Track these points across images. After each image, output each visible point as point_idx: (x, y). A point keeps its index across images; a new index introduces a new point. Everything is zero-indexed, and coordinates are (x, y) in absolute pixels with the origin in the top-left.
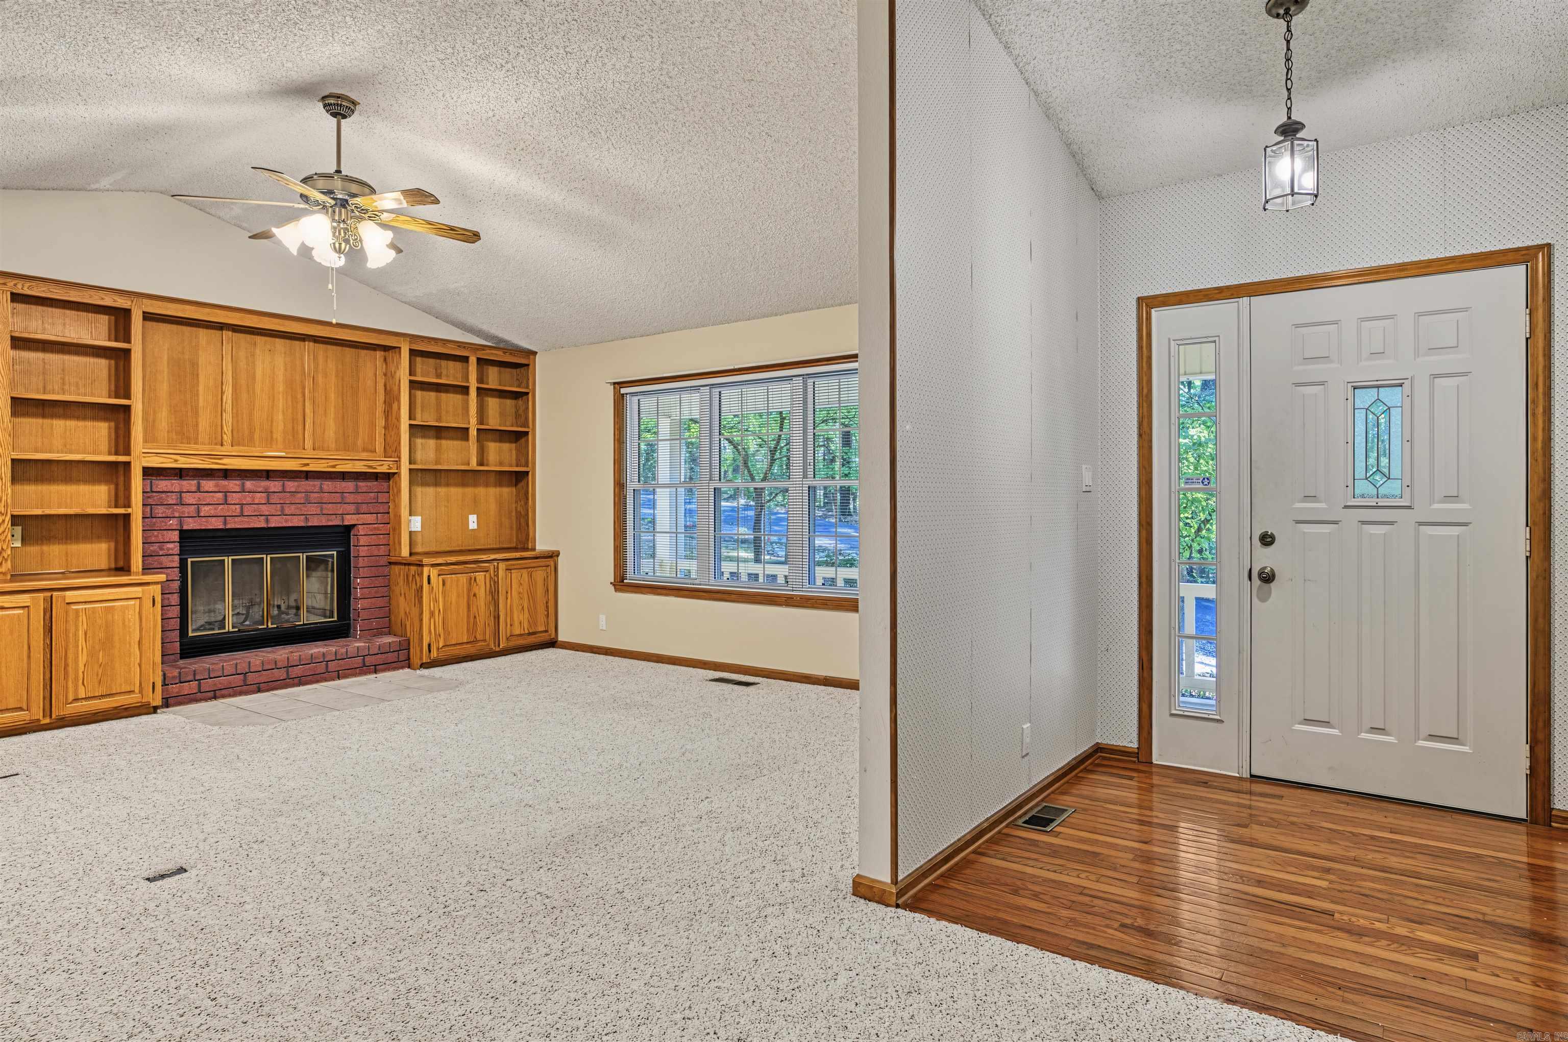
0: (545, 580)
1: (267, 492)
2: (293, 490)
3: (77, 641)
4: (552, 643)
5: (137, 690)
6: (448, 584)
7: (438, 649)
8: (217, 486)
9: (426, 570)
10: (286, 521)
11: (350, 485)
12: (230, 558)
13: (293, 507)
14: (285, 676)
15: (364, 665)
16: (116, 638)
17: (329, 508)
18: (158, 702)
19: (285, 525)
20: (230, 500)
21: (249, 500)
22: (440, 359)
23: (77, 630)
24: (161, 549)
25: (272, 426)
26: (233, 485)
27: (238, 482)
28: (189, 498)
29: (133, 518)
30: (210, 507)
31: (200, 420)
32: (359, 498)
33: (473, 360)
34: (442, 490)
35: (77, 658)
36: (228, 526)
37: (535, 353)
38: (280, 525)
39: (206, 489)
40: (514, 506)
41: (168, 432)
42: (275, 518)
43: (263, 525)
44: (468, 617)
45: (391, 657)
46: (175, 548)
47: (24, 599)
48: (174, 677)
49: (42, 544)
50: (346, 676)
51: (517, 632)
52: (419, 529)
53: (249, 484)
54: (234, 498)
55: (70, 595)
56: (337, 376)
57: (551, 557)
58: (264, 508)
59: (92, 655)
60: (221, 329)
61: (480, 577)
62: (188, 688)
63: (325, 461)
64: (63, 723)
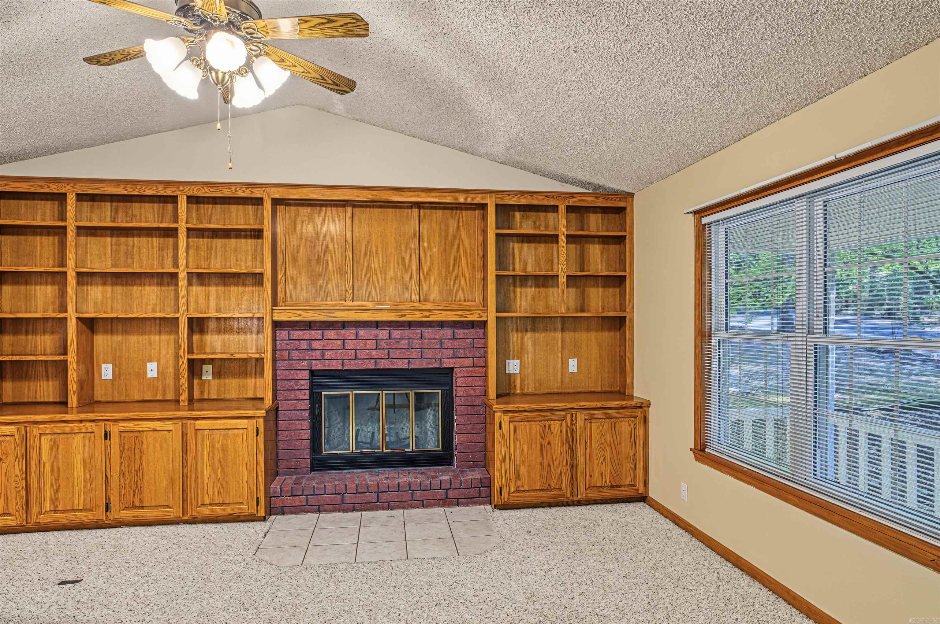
0: (633, 431)
1: (377, 340)
2: (398, 337)
3: (203, 459)
4: (643, 499)
5: (245, 502)
6: (520, 429)
7: (509, 493)
8: (337, 334)
9: (497, 416)
10: (392, 364)
11: (447, 333)
12: (354, 392)
13: (398, 351)
14: (375, 500)
15: (447, 498)
16: (230, 459)
17: (429, 353)
18: (262, 513)
19: (391, 367)
20: (347, 346)
21: (362, 346)
22: (538, 211)
23: (203, 451)
24: (297, 385)
26: (350, 333)
27: (353, 331)
28: (317, 345)
29: (265, 361)
30: (332, 352)
31: (330, 281)
32: (456, 344)
33: (562, 208)
34: (541, 336)
35: (203, 472)
36: (346, 368)
37: (632, 195)
38: (387, 367)
39: (329, 337)
40: (618, 350)
41: (307, 292)
42: (384, 361)
43: (373, 367)
44: (542, 464)
45: (473, 492)
46: (305, 384)
47: (169, 425)
48: (287, 491)
49: (224, 378)
50: (431, 506)
51: (598, 484)
52: (518, 372)
53: (362, 333)
54: (350, 344)
55: (199, 424)
56: (440, 236)
57: (640, 407)
58: (374, 353)
59: (213, 472)
60: (344, 206)
61: (555, 425)
62: (299, 501)
63: (421, 312)
64: (194, 521)
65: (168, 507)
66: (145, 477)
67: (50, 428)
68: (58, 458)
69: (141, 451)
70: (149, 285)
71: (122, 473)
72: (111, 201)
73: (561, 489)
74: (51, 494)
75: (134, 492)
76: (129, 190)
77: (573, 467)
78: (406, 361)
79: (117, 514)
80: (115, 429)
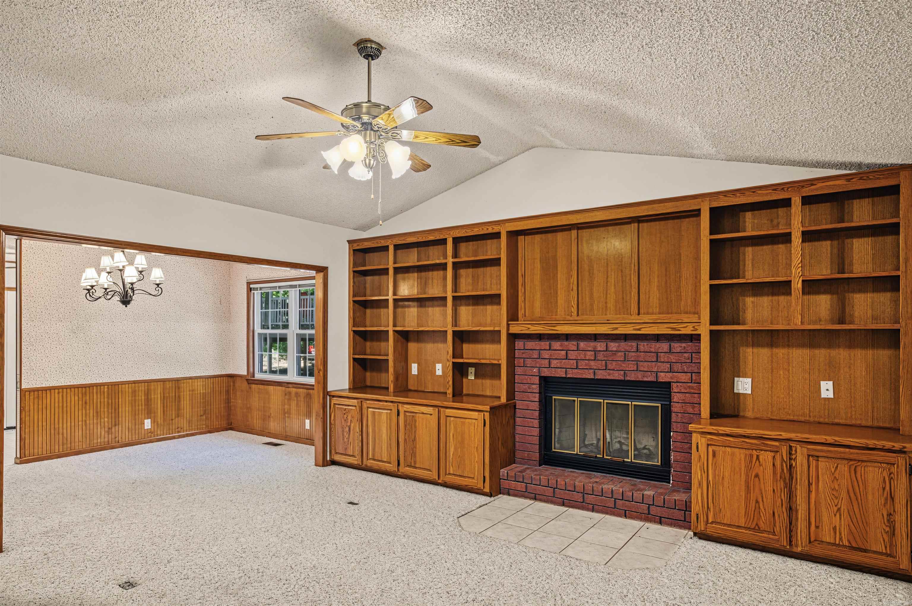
0: (887, 482)
1: (595, 351)
2: (615, 349)
3: (450, 439)
5: (475, 478)
6: (720, 455)
7: (707, 523)
8: (561, 346)
9: (695, 436)
11: (664, 346)
12: (579, 399)
13: (614, 363)
16: (466, 442)
17: (644, 366)
18: (487, 490)
19: (608, 377)
20: (570, 356)
21: (582, 356)
24: (529, 388)
25: (606, 298)
26: (571, 345)
27: (575, 343)
28: (545, 354)
29: (502, 366)
30: (557, 361)
31: (559, 298)
32: (673, 358)
34: (781, 352)
35: (450, 449)
36: (568, 376)
38: (605, 378)
39: (555, 348)
42: (601, 371)
46: (536, 388)
50: (633, 518)
51: (830, 540)
52: (749, 392)
53: (582, 344)
54: (572, 355)
55: (449, 412)
56: (660, 247)
57: (901, 452)
58: (592, 363)
59: (456, 449)
60: (570, 230)
61: (766, 457)
62: (519, 486)
63: (633, 325)
64: (445, 485)
65: (429, 470)
66: (417, 446)
68: (376, 424)
69: (415, 427)
71: (406, 440)
72: (417, 247)
73: (774, 533)
74: (372, 447)
75: (412, 455)
77: (791, 510)
78: (622, 372)
79: (403, 468)
80: (403, 408)
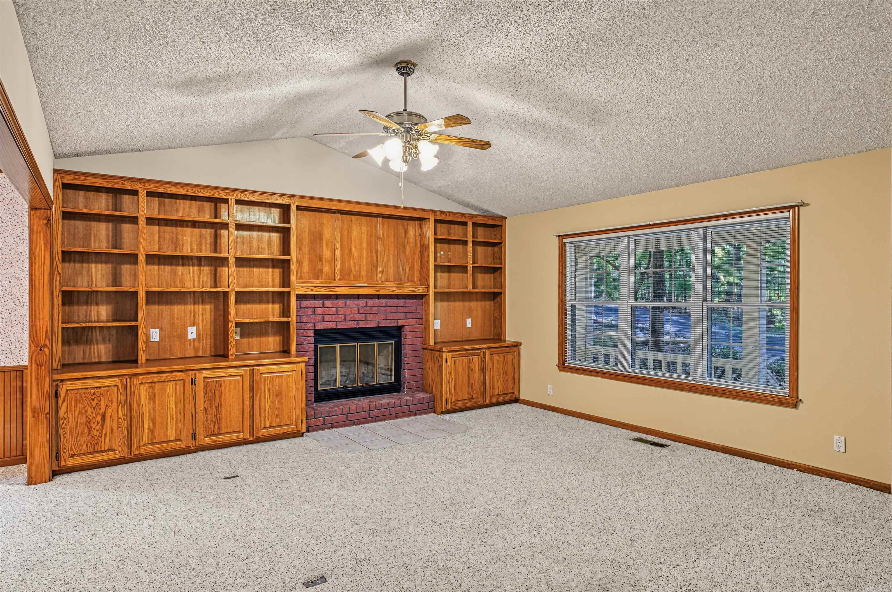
0: (513, 361)
1: (358, 307)
2: (371, 305)
3: (265, 395)
4: (517, 400)
5: (294, 424)
6: (457, 362)
7: (451, 403)
8: (332, 303)
9: (445, 354)
10: (368, 324)
11: (401, 302)
12: (339, 345)
13: (371, 315)
14: (367, 416)
15: (410, 411)
16: (284, 394)
17: (390, 316)
18: (304, 430)
19: (367, 326)
20: (339, 312)
21: (349, 312)
22: (451, 224)
23: (265, 388)
24: (305, 340)
25: (360, 268)
26: (340, 303)
27: (343, 301)
28: (319, 311)
29: (291, 323)
30: (329, 316)
31: (324, 266)
32: (407, 309)
33: (470, 224)
34: (452, 304)
35: (265, 405)
36: (338, 327)
37: (506, 218)
38: (365, 326)
39: (327, 306)
40: (492, 312)
41: (308, 273)
42: (362, 322)
43: (355, 326)
44: (469, 383)
45: (425, 406)
46: (311, 339)
47: (239, 371)
48: (311, 415)
50: (400, 417)
51: (496, 393)
52: (439, 328)
53: (349, 302)
54: (341, 311)
55: (262, 369)
56: (394, 237)
57: (516, 346)
58: (356, 316)
59: (272, 403)
60: (334, 213)
61: (475, 359)
62: (319, 421)
63: (389, 288)
64: (258, 440)
65: (239, 432)
66: (223, 411)
67: (148, 378)
68: (154, 402)
69: (220, 391)
70: (191, 265)
71: (205, 410)
72: (159, 197)
73: (478, 398)
74: (148, 430)
75: (215, 423)
76: (191, 191)
77: (485, 384)
78: (376, 321)
79: (202, 440)
80: (200, 376)
